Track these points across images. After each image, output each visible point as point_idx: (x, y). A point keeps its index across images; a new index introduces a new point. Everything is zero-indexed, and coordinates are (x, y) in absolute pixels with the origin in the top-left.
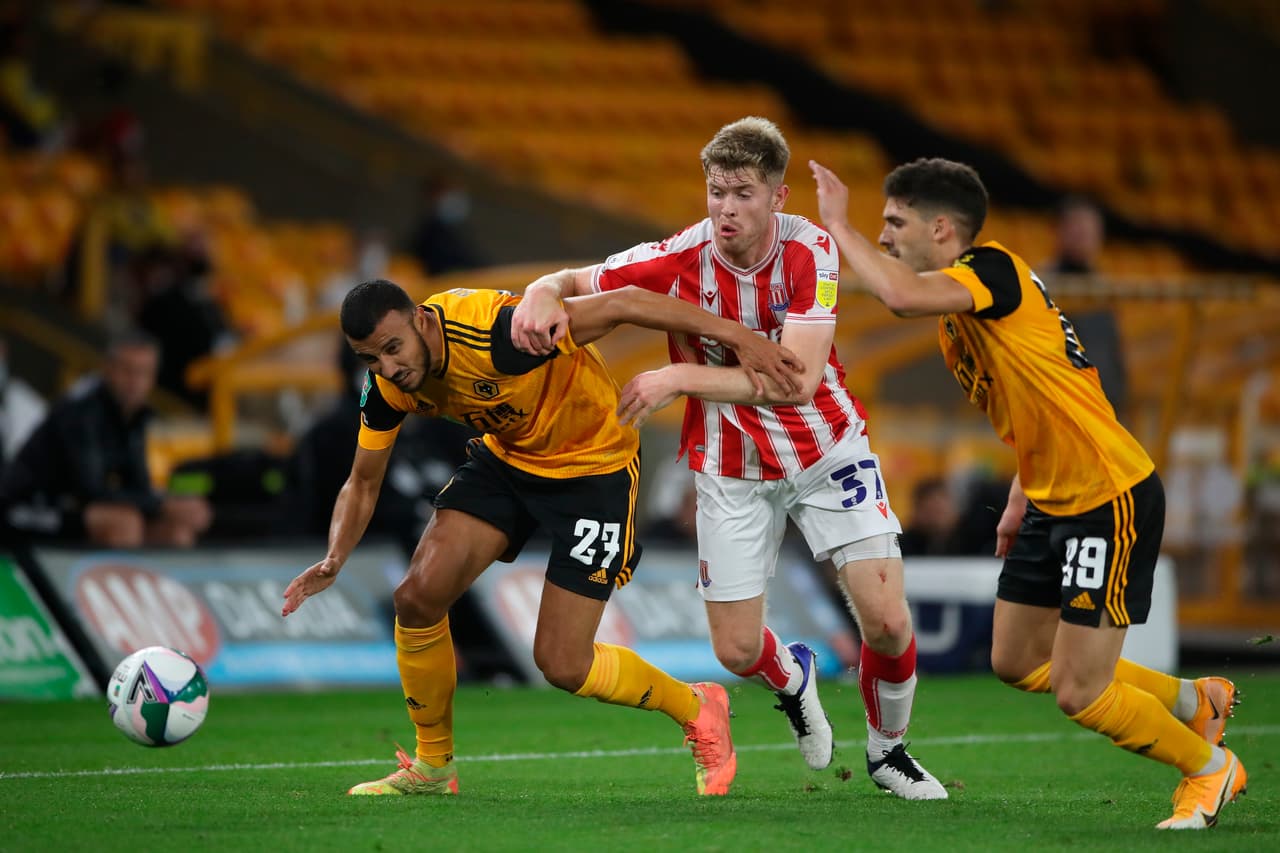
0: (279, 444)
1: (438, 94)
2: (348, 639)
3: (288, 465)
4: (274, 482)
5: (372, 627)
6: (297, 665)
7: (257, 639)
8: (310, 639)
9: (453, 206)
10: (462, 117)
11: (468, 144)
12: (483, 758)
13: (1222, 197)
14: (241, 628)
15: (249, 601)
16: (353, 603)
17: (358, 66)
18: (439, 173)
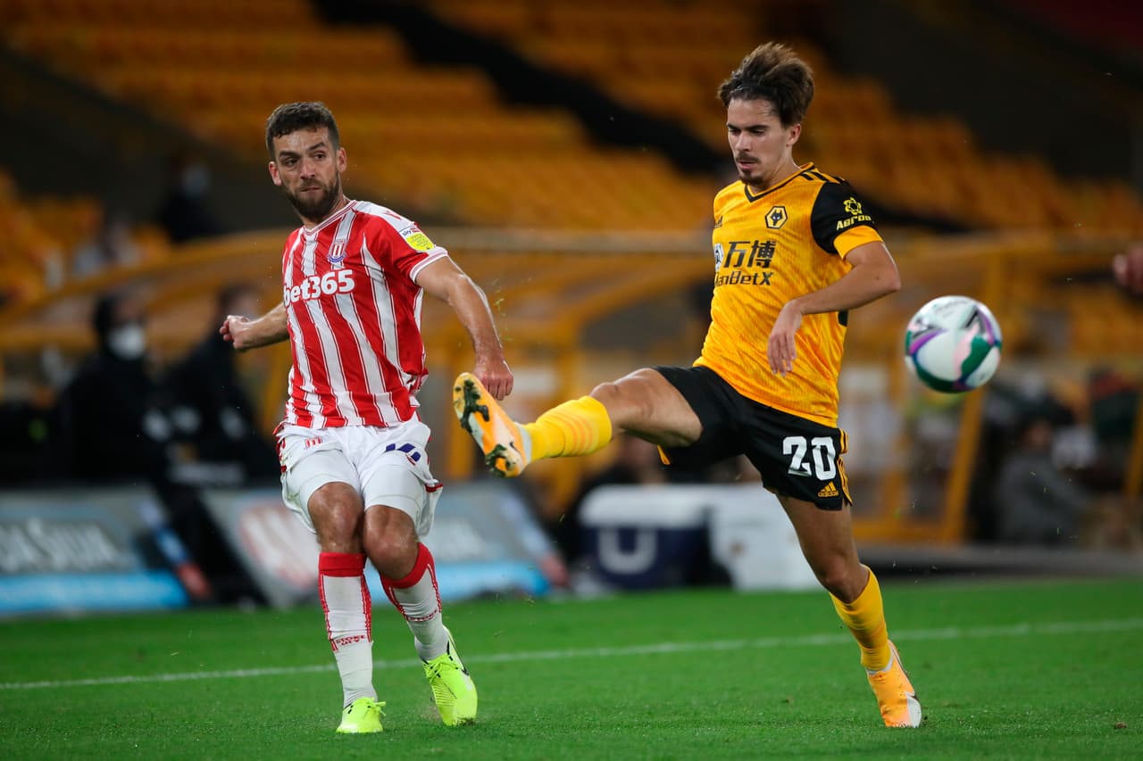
0: (41, 396)
1: (181, 81)
2: (107, 570)
3: (51, 416)
4: (38, 431)
5: (130, 559)
6: (60, 594)
7: (24, 572)
8: (73, 571)
9: (195, 180)
10: (202, 101)
11: (208, 125)
12: (229, 674)
13: (881, 159)
14: (11, 562)
15: (17, 539)
16: (110, 536)
17: (108, 57)
18: (180, 151)
